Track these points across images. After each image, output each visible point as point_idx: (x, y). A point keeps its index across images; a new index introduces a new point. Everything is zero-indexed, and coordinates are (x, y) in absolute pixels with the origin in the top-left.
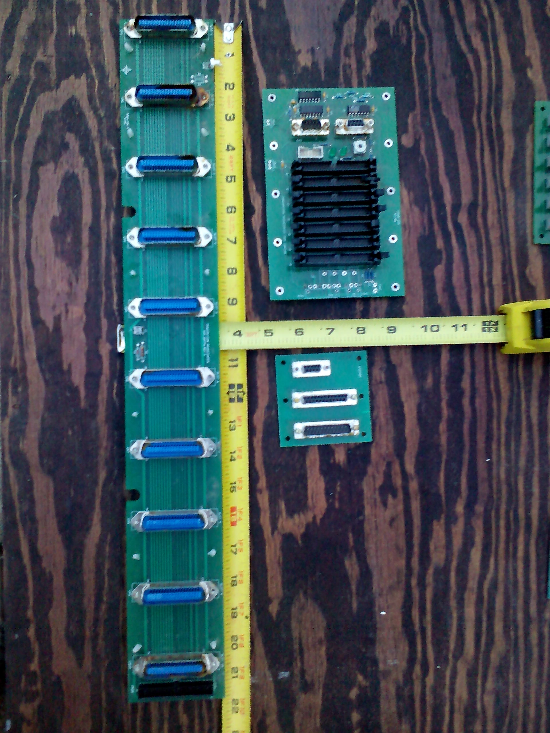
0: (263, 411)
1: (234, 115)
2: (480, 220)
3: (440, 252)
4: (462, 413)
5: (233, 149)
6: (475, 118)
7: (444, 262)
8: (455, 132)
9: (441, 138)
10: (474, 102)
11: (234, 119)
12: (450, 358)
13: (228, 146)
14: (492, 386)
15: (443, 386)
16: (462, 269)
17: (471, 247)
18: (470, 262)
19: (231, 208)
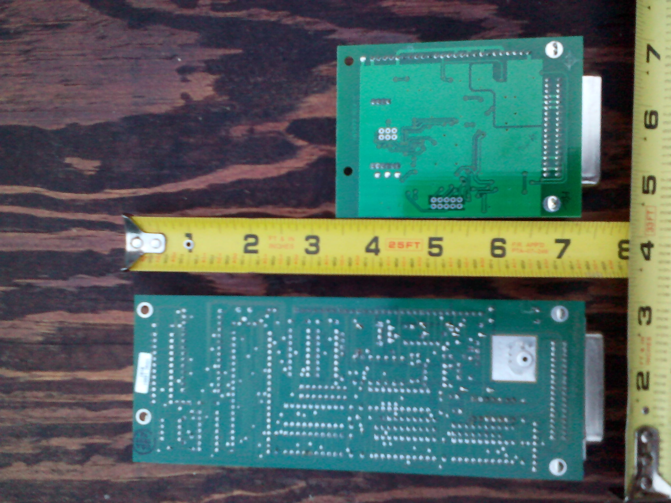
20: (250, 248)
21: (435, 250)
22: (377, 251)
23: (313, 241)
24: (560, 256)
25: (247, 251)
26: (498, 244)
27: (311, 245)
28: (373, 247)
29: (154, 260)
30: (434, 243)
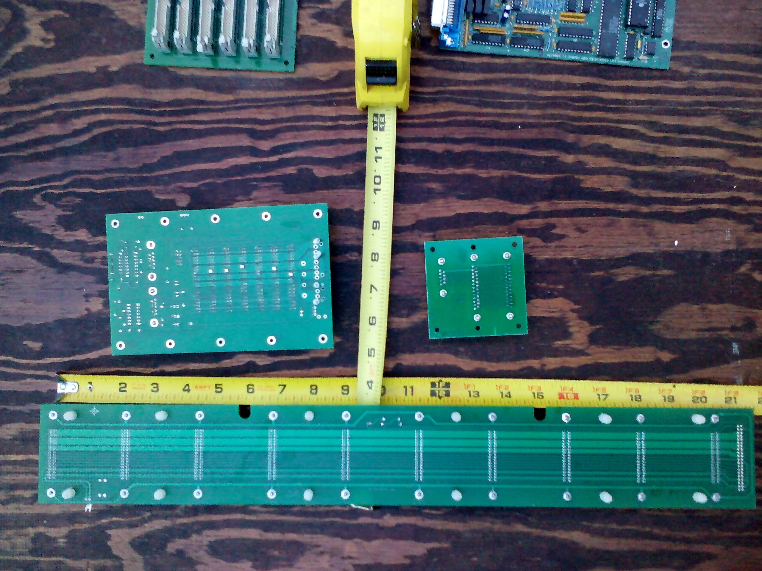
0: (460, 360)
1: (152, 384)
2: (268, 127)
3: (300, 171)
4: (468, 153)
5: (188, 385)
6: (161, 129)
7: (310, 167)
8: (175, 150)
9: (180, 165)
10: (143, 128)
11: (156, 384)
12: (410, 163)
13: (184, 390)
14: (442, 120)
15: (440, 172)
16: (318, 148)
17: (295, 138)
18: (311, 139)
19: (248, 389)
20: (123, 389)
21: (219, 390)
22: (188, 390)
23: (155, 386)
24: (281, 392)
25: (121, 391)
26: (250, 387)
27: (154, 387)
28: (187, 388)
29: (72, 396)
30: (218, 386)
